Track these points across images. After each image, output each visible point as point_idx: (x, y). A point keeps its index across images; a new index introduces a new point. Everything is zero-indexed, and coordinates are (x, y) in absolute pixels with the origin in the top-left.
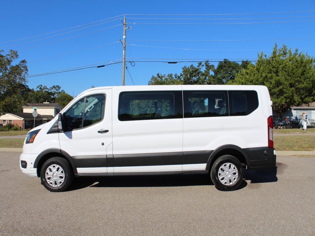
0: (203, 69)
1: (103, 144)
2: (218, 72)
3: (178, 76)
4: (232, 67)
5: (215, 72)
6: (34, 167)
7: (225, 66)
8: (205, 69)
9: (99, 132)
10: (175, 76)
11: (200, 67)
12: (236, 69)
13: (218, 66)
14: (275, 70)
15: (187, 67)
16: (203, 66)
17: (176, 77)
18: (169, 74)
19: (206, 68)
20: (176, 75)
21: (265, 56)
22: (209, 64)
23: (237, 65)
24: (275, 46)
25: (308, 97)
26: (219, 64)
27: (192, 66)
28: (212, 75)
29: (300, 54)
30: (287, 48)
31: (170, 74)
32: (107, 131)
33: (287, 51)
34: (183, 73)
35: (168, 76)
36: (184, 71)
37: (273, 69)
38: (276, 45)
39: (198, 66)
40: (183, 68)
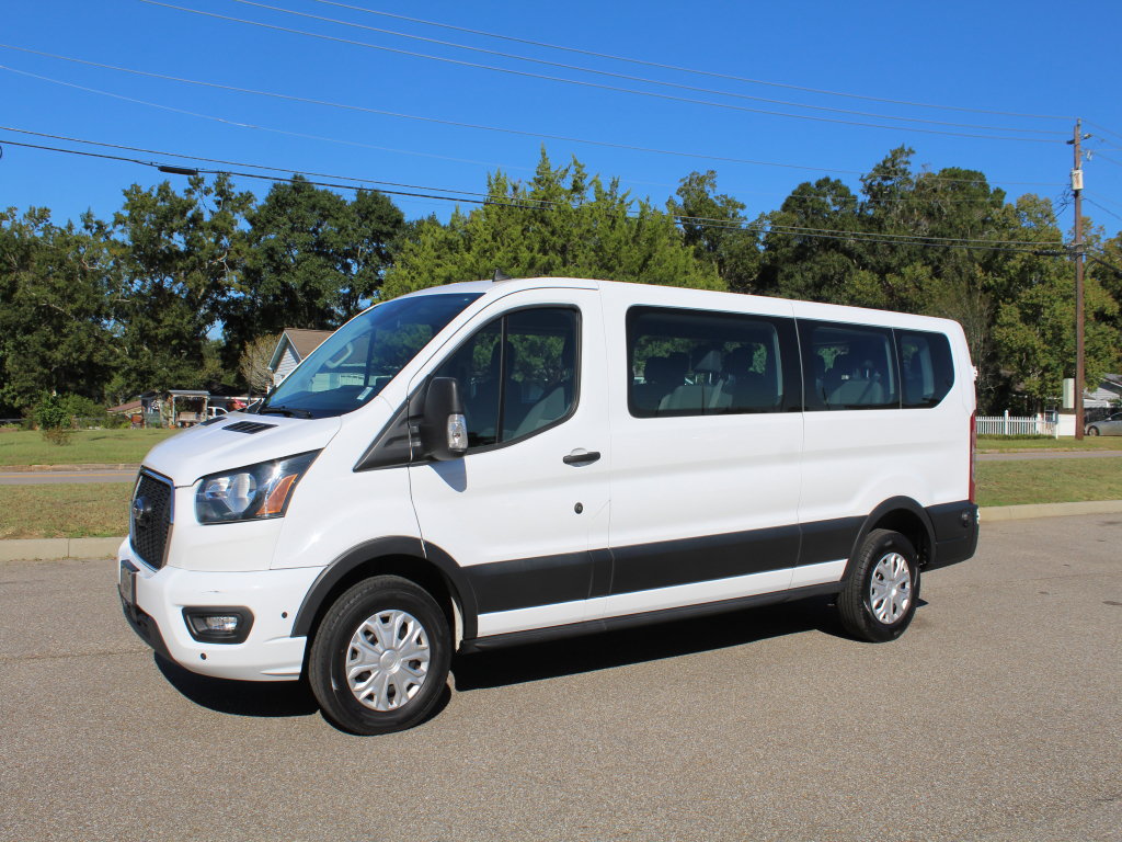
0: (207, 206)
1: (579, 508)
2: (269, 222)
3: (97, 223)
4: (323, 208)
5: (252, 221)
6: (296, 633)
7: (296, 204)
8: (215, 209)
9: (570, 461)
10: (84, 220)
11: (197, 194)
12: (337, 219)
13: (267, 200)
14: (560, 242)
15: (145, 190)
16: (207, 192)
17: (87, 227)
18: (32, 211)
19: (218, 203)
20: (89, 215)
21: (515, 189)
22: (230, 186)
23: (339, 204)
24: (539, 157)
25: (654, 343)
26: (272, 191)
27: (164, 190)
28: (243, 235)
29: (624, 197)
30: (584, 171)
31: (40, 210)
32: (594, 457)
33: (586, 182)
34: (126, 213)
35: (31, 215)
36: (132, 206)
37: (555, 238)
38: (544, 154)
39: (189, 192)
40: (126, 194)
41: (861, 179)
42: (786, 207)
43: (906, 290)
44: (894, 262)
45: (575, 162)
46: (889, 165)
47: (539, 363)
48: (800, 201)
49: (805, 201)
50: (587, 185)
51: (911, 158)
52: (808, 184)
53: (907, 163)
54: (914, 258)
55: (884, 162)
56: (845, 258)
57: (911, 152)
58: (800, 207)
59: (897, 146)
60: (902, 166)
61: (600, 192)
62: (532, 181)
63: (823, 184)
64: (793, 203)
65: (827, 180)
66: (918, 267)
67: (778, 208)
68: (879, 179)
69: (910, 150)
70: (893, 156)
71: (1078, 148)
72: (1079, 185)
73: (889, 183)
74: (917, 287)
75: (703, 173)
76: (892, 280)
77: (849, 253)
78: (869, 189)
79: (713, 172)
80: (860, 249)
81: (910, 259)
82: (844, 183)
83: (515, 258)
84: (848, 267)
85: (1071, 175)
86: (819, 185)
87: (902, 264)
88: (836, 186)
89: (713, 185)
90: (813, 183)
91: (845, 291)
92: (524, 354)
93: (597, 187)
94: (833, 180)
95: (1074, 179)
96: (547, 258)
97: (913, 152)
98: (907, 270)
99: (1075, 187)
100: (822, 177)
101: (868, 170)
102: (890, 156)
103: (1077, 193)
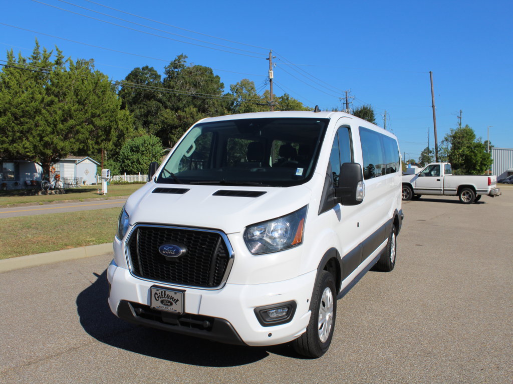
6: (309, 309)
30: (63, 54)
33: (63, 60)
38: (37, 44)
41: (165, 68)
42: (128, 78)
43: (187, 118)
44: (181, 106)
45: (57, 49)
46: (177, 62)
47: (49, 153)
48: (134, 76)
49: (137, 76)
50: (64, 61)
51: (186, 59)
52: (138, 69)
53: (185, 62)
54: (189, 104)
55: (175, 61)
56: (158, 103)
57: (186, 57)
58: (135, 79)
59: (179, 54)
60: (183, 63)
61: (73, 66)
62: (31, 57)
63: (145, 69)
64: (132, 77)
65: (147, 67)
66: (192, 108)
67: (124, 79)
68: (173, 68)
69: (185, 56)
70: (179, 58)
71: (271, 61)
72: (272, 77)
73: (176, 70)
74: (191, 117)
75: (88, 60)
76: (181, 113)
77: (160, 101)
78: (168, 72)
79: (92, 59)
80: (164, 99)
81: (188, 104)
82: (155, 69)
83: (33, 98)
84: (160, 107)
85: (269, 73)
86: (143, 69)
87: (185, 107)
88: (151, 70)
89: (93, 66)
90: (141, 68)
91: (159, 118)
92: (41, 148)
93: (71, 63)
94: (149, 67)
95: (270, 74)
96: (50, 98)
97: (187, 57)
98: (187, 110)
99: (271, 78)
100: (145, 65)
101: (168, 64)
102: (177, 58)
103: (271, 80)
